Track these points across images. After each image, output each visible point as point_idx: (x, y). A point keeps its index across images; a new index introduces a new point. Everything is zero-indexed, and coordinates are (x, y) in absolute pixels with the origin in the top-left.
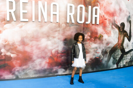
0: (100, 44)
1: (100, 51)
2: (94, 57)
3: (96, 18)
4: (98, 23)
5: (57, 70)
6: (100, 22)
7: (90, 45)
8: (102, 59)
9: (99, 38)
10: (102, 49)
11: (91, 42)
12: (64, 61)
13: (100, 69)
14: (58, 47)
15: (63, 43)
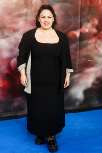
7: (96, 48)
11: (99, 42)
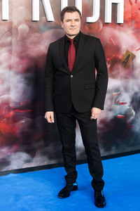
0: (126, 78)
1: (126, 98)
2: (111, 115)
3: (115, 6)
4: (120, 20)
5: (8, 156)
6: (127, 17)
8: (133, 121)
9: (124, 62)
10: (132, 93)
12: (25, 130)
13: (129, 149)
14: (8, 90)
15: (23, 80)
